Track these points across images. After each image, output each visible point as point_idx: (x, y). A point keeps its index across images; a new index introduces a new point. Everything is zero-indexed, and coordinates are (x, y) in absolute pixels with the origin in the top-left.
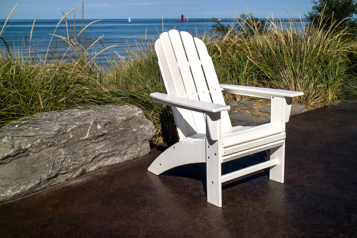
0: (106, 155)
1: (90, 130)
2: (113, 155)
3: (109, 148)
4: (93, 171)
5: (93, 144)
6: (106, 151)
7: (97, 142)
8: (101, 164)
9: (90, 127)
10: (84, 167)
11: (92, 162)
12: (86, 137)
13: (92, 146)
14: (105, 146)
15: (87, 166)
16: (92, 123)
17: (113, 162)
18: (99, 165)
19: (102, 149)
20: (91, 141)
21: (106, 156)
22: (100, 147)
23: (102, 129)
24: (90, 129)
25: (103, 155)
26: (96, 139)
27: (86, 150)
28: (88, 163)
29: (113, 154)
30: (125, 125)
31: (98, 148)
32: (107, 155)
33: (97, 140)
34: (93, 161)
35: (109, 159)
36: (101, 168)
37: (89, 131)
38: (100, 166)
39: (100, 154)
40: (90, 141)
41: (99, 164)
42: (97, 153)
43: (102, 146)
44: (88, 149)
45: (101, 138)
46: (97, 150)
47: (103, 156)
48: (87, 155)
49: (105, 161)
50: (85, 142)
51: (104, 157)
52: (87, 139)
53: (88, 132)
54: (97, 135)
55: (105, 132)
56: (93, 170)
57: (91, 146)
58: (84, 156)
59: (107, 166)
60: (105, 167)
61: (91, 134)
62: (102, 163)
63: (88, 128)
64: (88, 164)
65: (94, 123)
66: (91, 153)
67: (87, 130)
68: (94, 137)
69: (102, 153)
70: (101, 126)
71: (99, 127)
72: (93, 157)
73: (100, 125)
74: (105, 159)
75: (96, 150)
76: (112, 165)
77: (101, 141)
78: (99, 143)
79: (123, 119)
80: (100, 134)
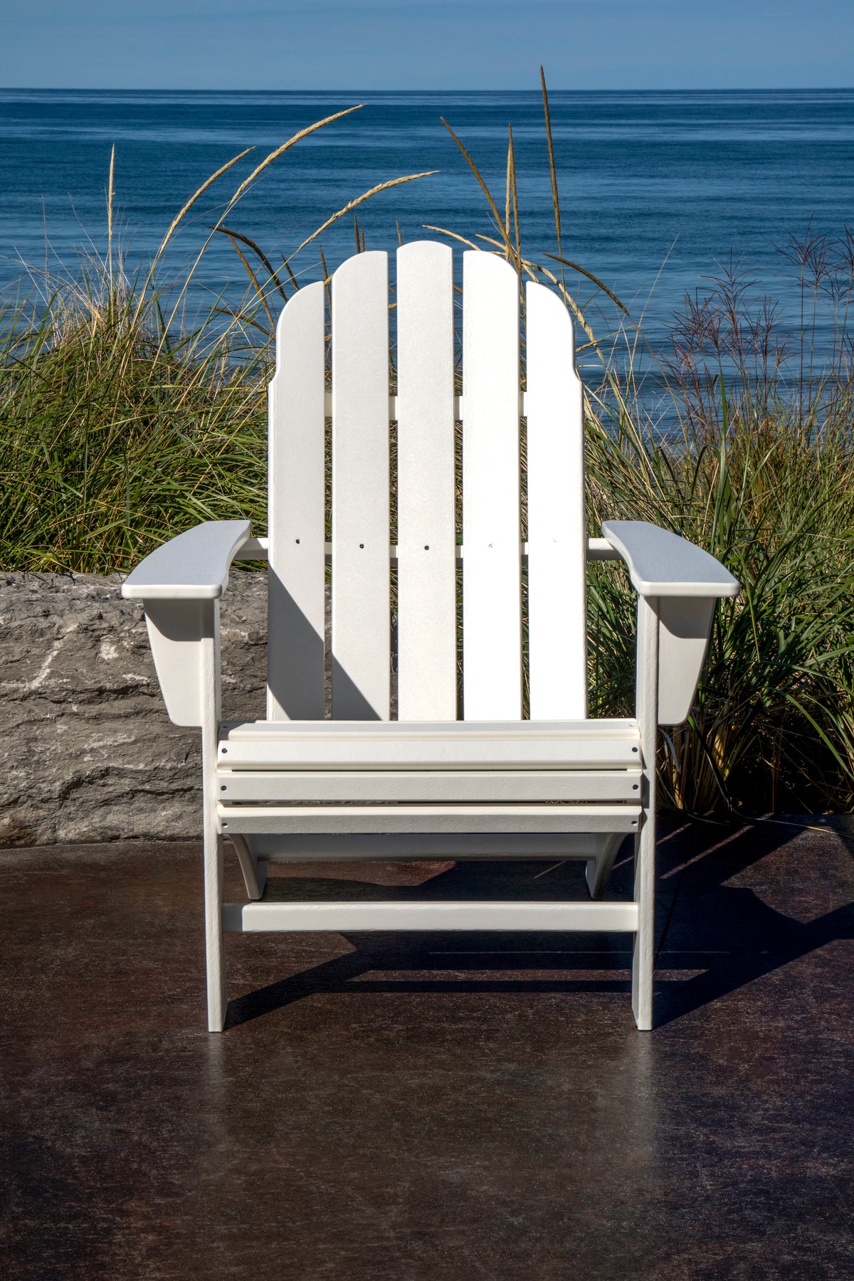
0: (143, 783)
1: (56, 659)
2: (188, 796)
3: (158, 756)
4: (71, 842)
5: (74, 723)
6: (141, 766)
7: (95, 718)
8: (116, 818)
9: (57, 644)
10: (24, 813)
11: (68, 802)
12: (35, 684)
13: (65, 728)
14: (135, 742)
15: (42, 813)
16: (73, 627)
17: (180, 824)
18: (107, 823)
19: (118, 750)
20: (63, 706)
21: (143, 791)
22: (109, 741)
23: (121, 663)
24: (55, 653)
25: (127, 781)
26: (90, 702)
27: (36, 739)
28: (42, 801)
29: (185, 791)
30: (248, 664)
31: (95, 745)
32: (147, 787)
33: (94, 709)
34: (74, 795)
35: (164, 809)
36: (116, 838)
37: (50, 659)
38: (109, 828)
39: (106, 773)
40: (56, 707)
41: (104, 818)
42: (88, 765)
43: (122, 738)
44: (44, 740)
45: (116, 704)
46: (92, 750)
47: (126, 784)
48: (38, 762)
49: (141, 810)
50: (29, 704)
51: (134, 793)
52: (38, 694)
53: (47, 664)
54: (89, 684)
55: (138, 678)
56: (71, 836)
57: (61, 727)
58: (24, 762)
59: (147, 836)
60: (135, 837)
61: (62, 677)
62: (123, 817)
63: (49, 646)
64: (46, 806)
65: (84, 629)
66: (56, 757)
67: (44, 656)
68: (74, 692)
69: (121, 773)
70: (120, 649)
71: (108, 652)
72: (69, 777)
73: (112, 643)
74: (140, 802)
75: (83, 752)
76: (172, 838)
77: (119, 716)
78: (108, 725)
79: (235, 634)
80: (108, 686)
